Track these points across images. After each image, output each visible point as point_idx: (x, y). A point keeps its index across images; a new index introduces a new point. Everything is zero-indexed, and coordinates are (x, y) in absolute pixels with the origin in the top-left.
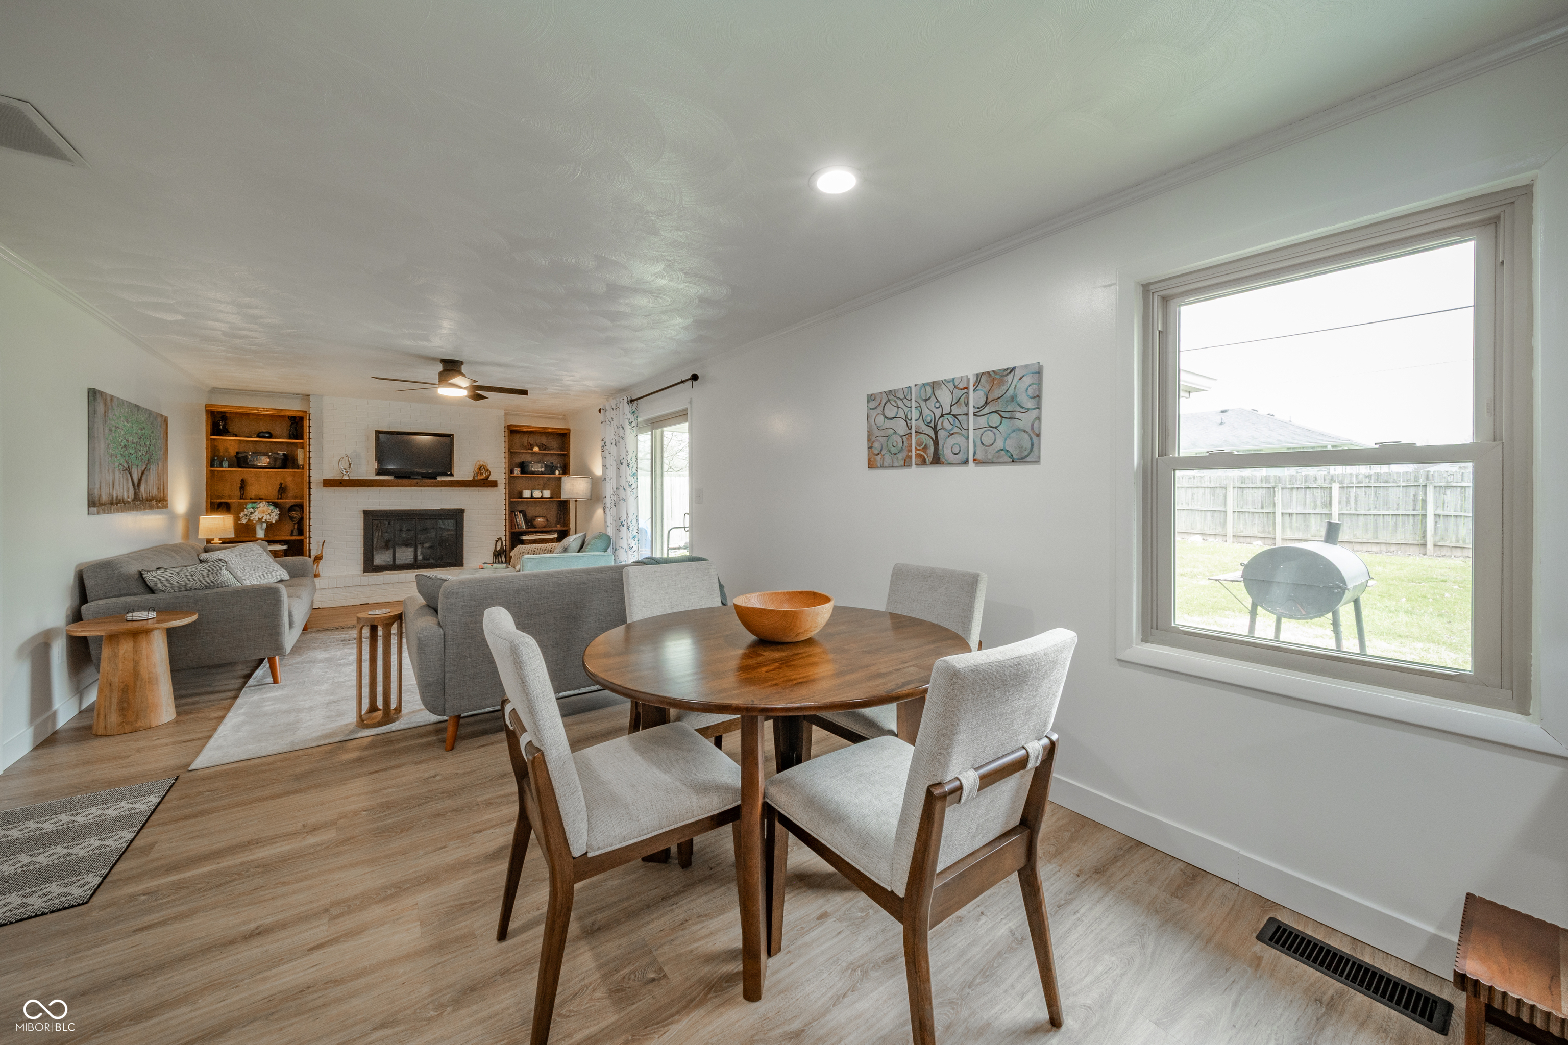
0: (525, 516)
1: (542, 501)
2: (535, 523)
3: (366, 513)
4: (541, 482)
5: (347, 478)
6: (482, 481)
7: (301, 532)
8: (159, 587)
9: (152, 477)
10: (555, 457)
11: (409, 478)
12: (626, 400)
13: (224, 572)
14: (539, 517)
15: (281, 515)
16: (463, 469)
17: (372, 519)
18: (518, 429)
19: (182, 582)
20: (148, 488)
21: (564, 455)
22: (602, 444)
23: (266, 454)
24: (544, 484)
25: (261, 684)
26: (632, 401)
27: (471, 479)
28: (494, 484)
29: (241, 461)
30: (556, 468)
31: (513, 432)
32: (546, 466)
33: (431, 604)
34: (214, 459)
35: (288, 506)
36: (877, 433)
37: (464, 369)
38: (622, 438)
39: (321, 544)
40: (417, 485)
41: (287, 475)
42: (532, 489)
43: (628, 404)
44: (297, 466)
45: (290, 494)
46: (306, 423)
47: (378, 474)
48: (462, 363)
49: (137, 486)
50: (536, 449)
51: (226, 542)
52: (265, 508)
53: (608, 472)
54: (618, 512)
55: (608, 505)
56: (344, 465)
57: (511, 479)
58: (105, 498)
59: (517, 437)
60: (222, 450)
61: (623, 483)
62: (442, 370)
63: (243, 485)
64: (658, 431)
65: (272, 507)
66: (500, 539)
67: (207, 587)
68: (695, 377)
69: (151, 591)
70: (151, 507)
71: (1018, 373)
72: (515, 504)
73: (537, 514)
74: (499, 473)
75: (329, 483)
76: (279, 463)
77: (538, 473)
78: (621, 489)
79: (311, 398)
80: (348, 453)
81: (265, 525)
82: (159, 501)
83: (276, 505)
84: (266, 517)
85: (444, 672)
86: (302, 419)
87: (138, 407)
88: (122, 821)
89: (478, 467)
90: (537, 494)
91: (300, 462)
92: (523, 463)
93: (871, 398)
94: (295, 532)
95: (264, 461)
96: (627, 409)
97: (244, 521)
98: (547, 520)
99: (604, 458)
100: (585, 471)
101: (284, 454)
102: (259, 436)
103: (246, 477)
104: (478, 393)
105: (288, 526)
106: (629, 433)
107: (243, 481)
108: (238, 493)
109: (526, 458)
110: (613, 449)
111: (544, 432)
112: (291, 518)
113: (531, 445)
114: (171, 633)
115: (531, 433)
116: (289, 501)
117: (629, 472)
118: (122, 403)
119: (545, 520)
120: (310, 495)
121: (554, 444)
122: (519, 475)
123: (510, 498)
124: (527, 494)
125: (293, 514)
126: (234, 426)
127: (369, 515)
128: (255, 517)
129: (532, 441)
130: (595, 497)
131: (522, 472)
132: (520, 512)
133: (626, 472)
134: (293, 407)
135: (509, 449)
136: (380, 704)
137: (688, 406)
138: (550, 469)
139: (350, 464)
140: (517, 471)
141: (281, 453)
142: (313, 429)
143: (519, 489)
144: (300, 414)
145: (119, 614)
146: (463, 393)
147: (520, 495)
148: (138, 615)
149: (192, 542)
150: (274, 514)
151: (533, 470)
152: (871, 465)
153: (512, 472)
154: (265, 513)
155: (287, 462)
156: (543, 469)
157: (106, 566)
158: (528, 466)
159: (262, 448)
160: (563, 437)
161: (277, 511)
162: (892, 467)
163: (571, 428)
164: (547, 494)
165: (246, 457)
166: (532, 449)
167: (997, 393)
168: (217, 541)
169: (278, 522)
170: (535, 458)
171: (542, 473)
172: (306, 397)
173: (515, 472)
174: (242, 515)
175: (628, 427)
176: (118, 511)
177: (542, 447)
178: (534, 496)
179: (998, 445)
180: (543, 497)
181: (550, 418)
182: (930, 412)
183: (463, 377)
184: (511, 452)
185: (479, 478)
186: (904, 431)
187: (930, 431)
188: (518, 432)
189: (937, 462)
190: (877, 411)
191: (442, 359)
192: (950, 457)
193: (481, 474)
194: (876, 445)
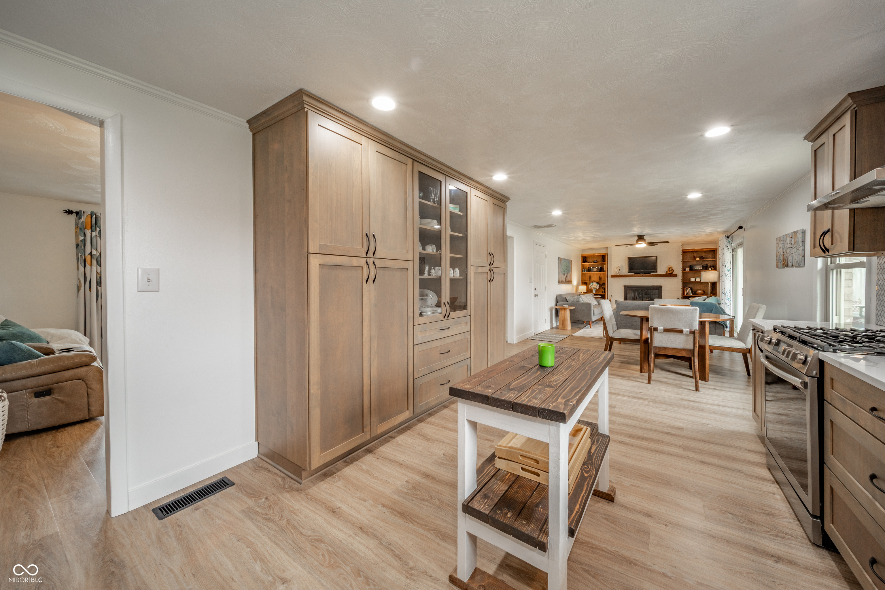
0: (692, 289)
1: (701, 283)
2: (697, 293)
3: (625, 286)
5: (618, 274)
6: (670, 274)
7: (605, 292)
8: (568, 301)
9: (569, 276)
10: (711, 262)
11: (640, 274)
12: (725, 236)
13: (580, 298)
14: (699, 290)
16: (661, 269)
17: (627, 289)
18: (687, 251)
19: (573, 300)
20: (568, 279)
21: (715, 260)
23: (596, 268)
25: (588, 328)
26: (728, 237)
27: (665, 273)
28: (675, 275)
29: (589, 270)
30: (709, 267)
31: (685, 252)
32: (703, 267)
34: (583, 269)
35: (602, 284)
36: (778, 254)
37: (645, 237)
38: (724, 254)
39: (611, 296)
40: (642, 276)
41: (601, 274)
42: (695, 277)
43: (726, 238)
44: (604, 271)
45: (602, 280)
46: (606, 257)
47: (629, 273)
48: (644, 235)
49: (566, 278)
50: (698, 259)
51: (584, 293)
52: (595, 284)
56: (617, 270)
57: (684, 273)
58: (560, 281)
59: (689, 256)
60: (585, 267)
62: (637, 239)
63: (590, 277)
65: (597, 284)
66: (679, 297)
67: (577, 302)
68: (741, 228)
69: (568, 302)
70: (569, 283)
71: (799, 232)
72: (686, 284)
73: (698, 289)
74: (678, 270)
75: (613, 276)
76: (599, 270)
77: (699, 270)
79: (608, 249)
80: (619, 266)
81: (595, 289)
82: (569, 282)
83: (598, 283)
84: (595, 287)
87: (566, 259)
88: (562, 338)
89: (668, 268)
90: (698, 279)
91: (605, 270)
92: (691, 265)
93: (776, 239)
94: (603, 292)
95: (595, 270)
96: (726, 241)
97: (590, 288)
98: (704, 292)
99: (721, 263)
101: (601, 267)
102: (594, 262)
103: (591, 275)
105: (602, 290)
106: (726, 251)
107: (590, 276)
108: (589, 280)
109: (691, 262)
111: (702, 251)
112: (602, 288)
113: (695, 257)
114: (570, 310)
115: (695, 252)
116: (602, 282)
118: (563, 259)
119: (703, 291)
120: (608, 280)
121: (710, 256)
122: (689, 271)
123: (683, 281)
124: (693, 279)
125: (603, 286)
126: (588, 260)
128: (593, 287)
129: (695, 255)
132: (689, 287)
134: (603, 252)
135: (683, 260)
137: (743, 240)
138: (705, 268)
139: (620, 270)
140: (688, 270)
141: (599, 267)
142: (609, 259)
143: (688, 277)
144: (604, 254)
145: (562, 305)
146: (645, 246)
147: (689, 280)
148: (565, 306)
149: (577, 293)
151: (695, 268)
152: (777, 267)
153: (685, 270)
154: (595, 286)
155: (601, 270)
156: (701, 268)
157: (561, 295)
158: (693, 267)
159: (595, 266)
160: (713, 252)
161: (598, 285)
162: (781, 268)
163: (718, 248)
165: (590, 269)
166: (695, 259)
167: (795, 241)
168: (582, 293)
169: (598, 288)
170: (699, 263)
171: (701, 270)
172: (607, 248)
173: (687, 270)
174: (589, 286)
175: (725, 249)
176: (563, 284)
177: (701, 258)
178: (696, 280)
179: (796, 260)
180: (700, 281)
181: (707, 243)
182: (787, 246)
183: (644, 240)
184: (684, 262)
185: (668, 273)
186: (782, 254)
187: (786, 254)
188: (689, 252)
189: (787, 266)
190: (778, 245)
191: (637, 236)
192: (790, 264)
193: (670, 271)
194: (778, 259)
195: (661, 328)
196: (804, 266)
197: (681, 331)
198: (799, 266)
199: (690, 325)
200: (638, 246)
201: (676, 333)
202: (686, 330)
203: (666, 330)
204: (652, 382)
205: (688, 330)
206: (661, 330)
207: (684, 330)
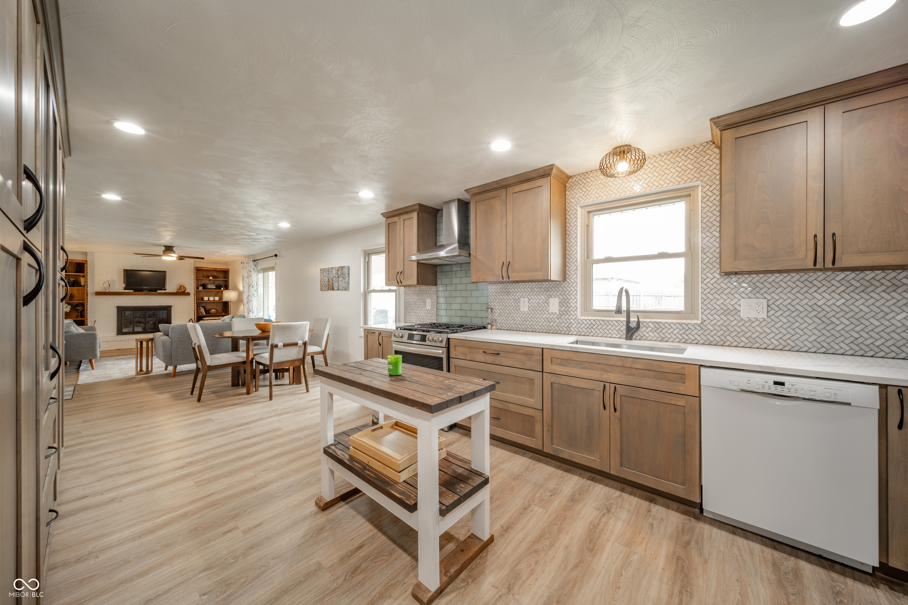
0: (205, 309)
1: (214, 302)
2: (210, 312)
4: (214, 293)
5: (108, 291)
6: (182, 292)
7: (82, 316)
10: (222, 282)
11: (141, 291)
12: (252, 260)
14: (213, 309)
15: (72, 309)
16: (171, 287)
17: (121, 310)
18: (201, 268)
21: (226, 281)
22: (242, 277)
24: (216, 294)
26: (254, 261)
27: (176, 292)
28: (188, 294)
30: (222, 287)
31: (198, 270)
32: (216, 286)
33: (166, 334)
35: (75, 304)
36: (322, 280)
37: (174, 249)
38: (250, 276)
39: (93, 322)
40: (146, 294)
41: (75, 290)
42: (209, 296)
44: (81, 286)
45: (77, 299)
46: (85, 266)
47: (125, 289)
48: (174, 247)
50: (211, 278)
53: (245, 289)
54: (249, 306)
55: (245, 303)
56: (106, 285)
57: (197, 292)
59: (201, 273)
61: (251, 294)
62: (164, 249)
64: (266, 273)
65: (67, 305)
66: (191, 319)
68: (276, 255)
71: (345, 268)
72: (199, 302)
73: (210, 308)
74: (191, 287)
75: (98, 294)
76: (70, 284)
77: (212, 289)
78: (250, 296)
79: (88, 254)
80: (108, 280)
83: (68, 304)
85: (171, 352)
86: (84, 264)
89: (179, 286)
90: (211, 299)
91: (82, 284)
92: (204, 284)
93: (321, 270)
94: (80, 316)
96: (252, 264)
98: (217, 311)
99: (243, 283)
100: (236, 289)
101: (73, 280)
104: (181, 258)
105: (76, 313)
106: (254, 275)
109: (205, 281)
110: (247, 280)
111: (215, 270)
112: (77, 310)
113: (208, 276)
115: (208, 270)
116: (75, 302)
117: (253, 289)
120: (87, 299)
121: (221, 275)
122: (202, 290)
123: (197, 300)
124: (206, 299)
125: (78, 308)
127: (119, 308)
129: (209, 274)
130: (240, 300)
131: (203, 289)
132: (202, 307)
133: (252, 290)
134: (79, 258)
135: (196, 278)
136: (144, 369)
137: (275, 265)
138: (218, 287)
139: (109, 285)
140: (201, 288)
141: (72, 279)
142: (89, 268)
143: (202, 296)
144: (83, 262)
146: (175, 259)
147: (202, 299)
150: (68, 308)
151: (209, 287)
152: (321, 290)
153: (198, 288)
155: (75, 283)
156: (215, 287)
158: (206, 286)
160: (226, 273)
161: (69, 307)
162: (325, 290)
163: (230, 268)
164: (217, 298)
166: (209, 278)
167: (342, 273)
169: (70, 311)
170: (211, 282)
171: (214, 289)
172: (86, 254)
173: (200, 289)
175: (253, 271)
177: (214, 277)
178: (210, 299)
179: (343, 286)
180: (214, 300)
181: (219, 263)
182: (332, 276)
183: (174, 252)
184: (197, 279)
185: (180, 291)
186: (327, 280)
187: (332, 281)
188: (201, 270)
189: (333, 289)
190: (322, 274)
191: (164, 246)
192: (335, 288)
193: (181, 289)
194: (322, 284)
195: (280, 344)
196: (349, 290)
197: (296, 344)
198: (346, 290)
199: (303, 337)
200: (165, 258)
201: (292, 347)
202: (300, 342)
203: (285, 345)
204: (273, 398)
205: (302, 342)
206: (281, 346)
207: (299, 342)
